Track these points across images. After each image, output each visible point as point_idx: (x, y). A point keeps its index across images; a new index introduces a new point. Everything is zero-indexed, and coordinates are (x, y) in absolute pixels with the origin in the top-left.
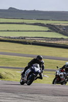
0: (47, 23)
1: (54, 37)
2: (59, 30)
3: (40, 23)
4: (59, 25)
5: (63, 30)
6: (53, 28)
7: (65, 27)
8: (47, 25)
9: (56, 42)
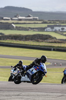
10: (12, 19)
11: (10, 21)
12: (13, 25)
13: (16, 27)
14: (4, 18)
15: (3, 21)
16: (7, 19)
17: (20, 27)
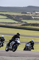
0: (6, 14)
1: (10, 22)
2: (13, 18)
3: (2, 14)
4: (13, 15)
5: (15, 18)
6: (9, 17)
7: (16, 16)
8: (6, 15)
9: (11, 25)
10: (32, 14)
11: (31, 15)
12: (32, 17)
13: (34, 18)
14: (27, 13)
15: (26, 15)
16: (29, 14)
17: (37, 18)
